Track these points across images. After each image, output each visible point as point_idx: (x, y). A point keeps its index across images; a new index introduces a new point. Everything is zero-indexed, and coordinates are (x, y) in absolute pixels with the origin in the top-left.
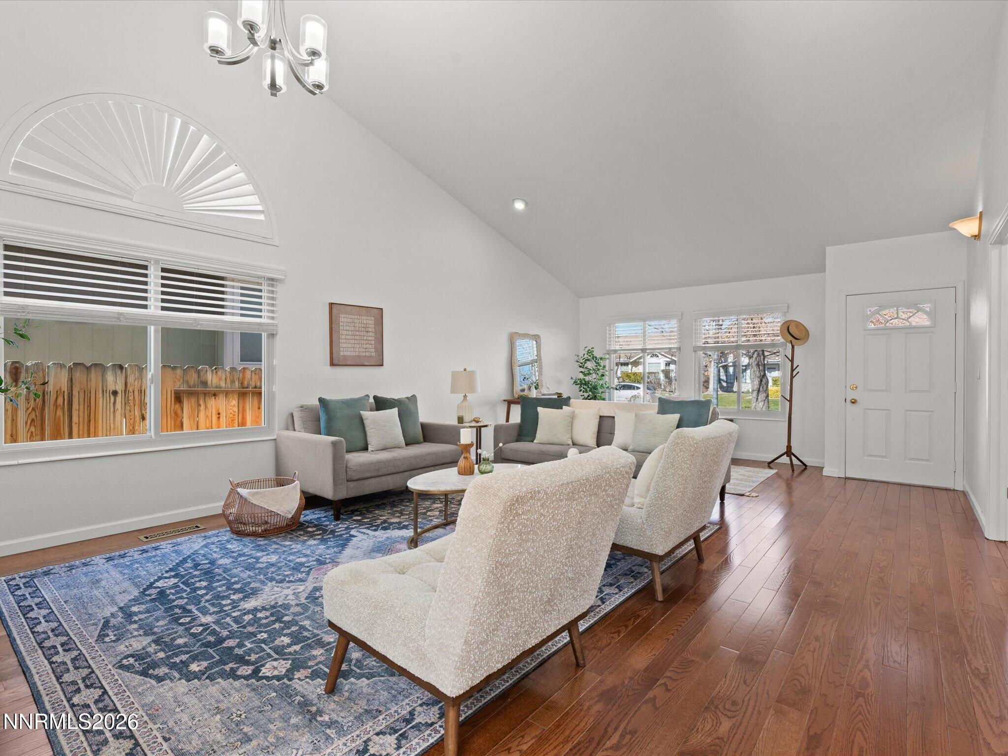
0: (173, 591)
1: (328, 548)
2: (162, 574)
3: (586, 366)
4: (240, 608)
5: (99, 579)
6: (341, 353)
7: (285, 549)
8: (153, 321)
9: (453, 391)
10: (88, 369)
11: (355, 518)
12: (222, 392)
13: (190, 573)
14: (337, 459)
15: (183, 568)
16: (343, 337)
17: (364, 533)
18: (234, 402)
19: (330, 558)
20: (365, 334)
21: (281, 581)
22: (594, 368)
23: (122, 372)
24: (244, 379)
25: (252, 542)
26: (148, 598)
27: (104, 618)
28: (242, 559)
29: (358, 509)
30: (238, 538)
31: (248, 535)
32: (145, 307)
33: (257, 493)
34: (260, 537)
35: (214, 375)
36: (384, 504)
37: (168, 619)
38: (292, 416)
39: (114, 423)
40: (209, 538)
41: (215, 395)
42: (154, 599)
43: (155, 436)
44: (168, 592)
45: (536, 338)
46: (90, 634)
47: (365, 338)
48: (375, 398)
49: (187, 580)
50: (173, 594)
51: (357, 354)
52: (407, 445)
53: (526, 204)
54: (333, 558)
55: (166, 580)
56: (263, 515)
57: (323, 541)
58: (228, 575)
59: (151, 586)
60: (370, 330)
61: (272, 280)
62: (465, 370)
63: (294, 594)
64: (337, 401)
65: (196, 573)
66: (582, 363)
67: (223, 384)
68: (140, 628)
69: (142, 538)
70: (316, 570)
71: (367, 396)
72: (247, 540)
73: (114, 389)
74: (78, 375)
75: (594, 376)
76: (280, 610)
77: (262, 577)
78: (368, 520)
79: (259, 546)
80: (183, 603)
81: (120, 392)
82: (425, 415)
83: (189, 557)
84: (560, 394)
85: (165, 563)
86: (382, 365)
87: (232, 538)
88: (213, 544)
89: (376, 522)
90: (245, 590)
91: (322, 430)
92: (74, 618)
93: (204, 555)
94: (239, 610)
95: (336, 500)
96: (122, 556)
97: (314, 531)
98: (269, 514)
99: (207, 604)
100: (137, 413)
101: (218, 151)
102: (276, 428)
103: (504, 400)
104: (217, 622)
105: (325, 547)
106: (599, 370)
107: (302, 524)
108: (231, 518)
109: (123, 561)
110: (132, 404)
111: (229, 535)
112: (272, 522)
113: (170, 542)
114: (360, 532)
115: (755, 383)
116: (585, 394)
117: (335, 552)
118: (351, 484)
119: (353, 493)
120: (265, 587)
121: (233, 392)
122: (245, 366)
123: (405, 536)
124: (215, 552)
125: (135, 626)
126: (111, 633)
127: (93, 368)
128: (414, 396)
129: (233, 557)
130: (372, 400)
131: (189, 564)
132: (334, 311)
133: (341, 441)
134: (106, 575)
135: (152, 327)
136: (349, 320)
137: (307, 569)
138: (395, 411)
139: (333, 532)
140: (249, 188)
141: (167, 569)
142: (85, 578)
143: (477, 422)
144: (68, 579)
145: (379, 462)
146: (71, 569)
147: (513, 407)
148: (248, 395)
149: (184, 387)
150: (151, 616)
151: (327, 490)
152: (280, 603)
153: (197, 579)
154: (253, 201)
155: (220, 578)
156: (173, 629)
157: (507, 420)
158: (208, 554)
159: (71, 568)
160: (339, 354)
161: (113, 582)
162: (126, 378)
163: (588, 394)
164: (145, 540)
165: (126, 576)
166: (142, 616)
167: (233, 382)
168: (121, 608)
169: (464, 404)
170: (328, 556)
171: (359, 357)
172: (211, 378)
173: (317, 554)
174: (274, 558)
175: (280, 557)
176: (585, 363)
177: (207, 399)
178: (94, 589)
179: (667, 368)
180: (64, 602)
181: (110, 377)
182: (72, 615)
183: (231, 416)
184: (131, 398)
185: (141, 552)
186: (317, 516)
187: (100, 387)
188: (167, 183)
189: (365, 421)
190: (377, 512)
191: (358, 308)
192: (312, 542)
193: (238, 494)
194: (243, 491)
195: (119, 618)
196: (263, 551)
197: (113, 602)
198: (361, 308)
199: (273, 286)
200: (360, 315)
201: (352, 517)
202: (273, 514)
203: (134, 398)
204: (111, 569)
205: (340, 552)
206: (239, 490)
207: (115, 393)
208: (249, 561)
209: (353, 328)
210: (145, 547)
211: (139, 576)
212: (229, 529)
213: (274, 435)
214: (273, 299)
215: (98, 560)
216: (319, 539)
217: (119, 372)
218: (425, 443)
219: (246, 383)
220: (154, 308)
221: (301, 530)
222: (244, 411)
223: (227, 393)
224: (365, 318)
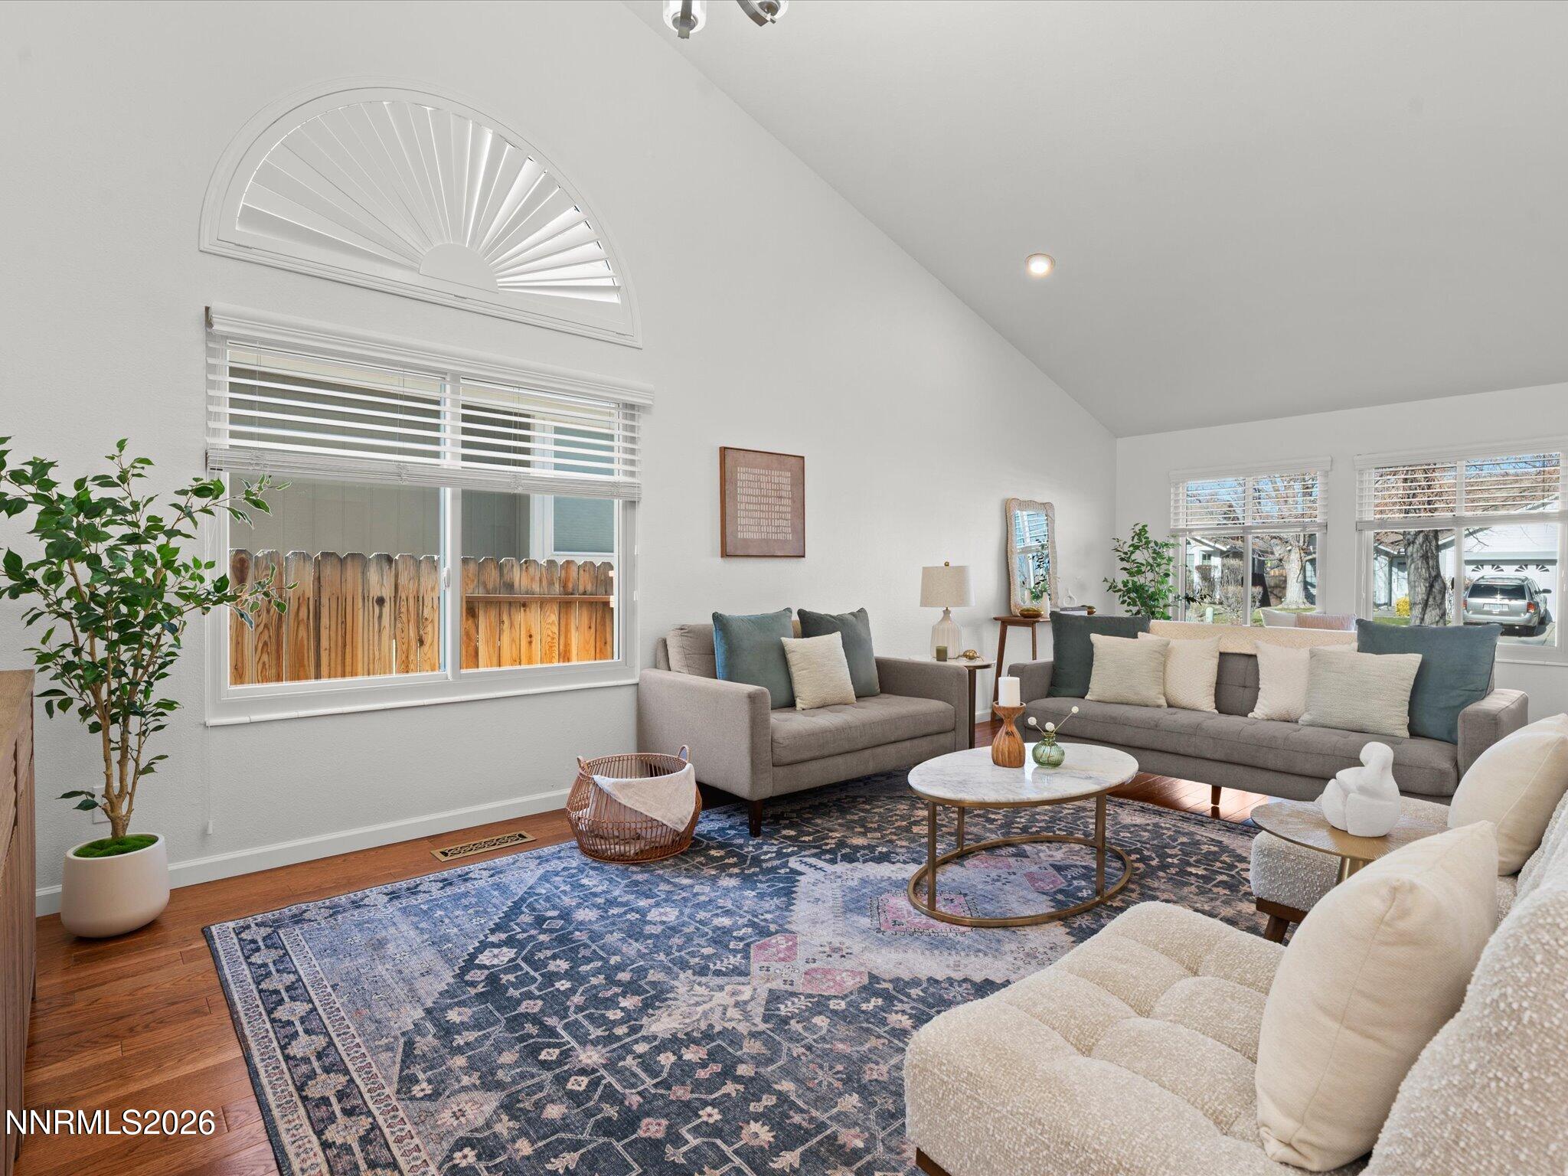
0: (511, 977)
1: (761, 896)
2: (486, 936)
3: (1133, 557)
4: (644, 1032)
5: (383, 939)
6: (740, 535)
7: (684, 894)
8: (449, 479)
9: (926, 602)
10: (342, 561)
11: (785, 832)
12: (535, 600)
13: (532, 937)
14: (757, 725)
15: (517, 924)
16: (743, 506)
17: (816, 868)
18: (554, 618)
19: (774, 922)
20: (777, 501)
21: (703, 971)
22: (1151, 561)
23: (390, 568)
24: (567, 580)
25: (624, 874)
26: (473, 991)
27: (403, 1034)
28: (615, 911)
29: (783, 813)
30: (596, 865)
31: (613, 859)
32: (436, 455)
33: (628, 786)
34: (633, 864)
35: (524, 573)
36: (826, 805)
37: (517, 1048)
38: (664, 643)
39: (380, 650)
40: (547, 861)
41: (524, 605)
42: (481, 993)
43: (454, 676)
44: (505, 978)
45: (1047, 507)
46: (384, 1072)
47: (777, 508)
48: (801, 613)
49: (532, 953)
50: (515, 986)
51: (764, 536)
52: (858, 697)
53: (1053, 261)
54: (780, 922)
55: (496, 951)
56: (639, 826)
57: (748, 880)
58: (601, 948)
59: (470, 963)
60: (784, 494)
61: (632, 407)
62: (947, 564)
63: (737, 1004)
64: (742, 619)
65: (542, 938)
66: (1126, 553)
67: (536, 588)
68: (471, 1067)
69: (437, 853)
70: (760, 947)
71: (789, 610)
72: (612, 868)
73: (379, 595)
74: (329, 571)
75: (1150, 576)
76: (724, 1044)
77: (662, 957)
78: (811, 838)
79: (636, 883)
80: (536, 1010)
81: (388, 600)
82: (883, 646)
83: (523, 899)
84: (1090, 608)
85: (486, 912)
86: (804, 556)
87: (587, 864)
88: (557, 874)
89: (827, 844)
90: (640, 986)
91: (719, 670)
92: (352, 1030)
93: (548, 899)
94: (645, 1039)
95: (755, 799)
96: (413, 891)
97: (722, 858)
98: (650, 825)
99: (580, 1017)
100: (412, 634)
101: (549, 183)
102: (638, 663)
103: (996, 619)
104: (611, 1065)
105: (754, 893)
106: (1159, 565)
107: (696, 842)
108: (582, 827)
109: (415, 903)
110: (404, 618)
111: (576, 860)
112: (649, 836)
113: (484, 865)
114: (806, 863)
115: (1418, 589)
116: (1131, 607)
117: (778, 907)
118: (780, 771)
119: (782, 789)
120: (676, 983)
121: (552, 600)
122: (570, 559)
123: (894, 878)
124: (564, 892)
125: (460, 1061)
126: (421, 1076)
127: (349, 561)
128: (862, 611)
129: (598, 907)
130: (795, 617)
131: (526, 918)
132: (728, 460)
133: (763, 694)
134: (392, 930)
135: (449, 491)
136: (751, 477)
137: (741, 945)
138: (836, 638)
139: (756, 861)
140: (591, 248)
141: (491, 925)
142: (359, 935)
143: (971, 658)
144: (333, 934)
145: (825, 732)
146: (334, 913)
147: (1011, 630)
148: (573, 606)
149: (480, 593)
150: (486, 1037)
151: (740, 781)
152: (718, 1029)
153: (549, 953)
154: (599, 272)
155: (587, 953)
156: (533, 1076)
157: (1034, 658)
158: (554, 895)
159: (335, 911)
160: (736, 537)
161: (406, 947)
162: (397, 576)
163: (1137, 608)
164: (443, 859)
165: (426, 937)
166: (471, 1036)
167: (551, 583)
168: (428, 1011)
169: (947, 625)
170: (768, 916)
171: (767, 541)
172: (518, 577)
173: (746, 908)
174: (671, 915)
175: (682, 913)
176: (1132, 553)
177: (513, 610)
178: (377, 962)
179: (1206, 562)
180: (332, 986)
181: (373, 575)
182: (347, 1022)
183: (549, 639)
184: (404, 610)
185: (441, 885)
186: (716, 825)
187: (360, 591)
188: (472, 242)
189: (789, 656)
190: (819, 821)
191: (765, 455)
192: (727, 882)
193: (595, 784)
194: (603, 781)
195: (430, 1037)
196: (647, 897)
197: (414, 997)
198: (771, 456)
199: (632, 417)
200: (768, 467)
201: (779, 832)
202: (655, 823)
203: (408, 610)
204: (398, 917)
205: (787, 909)
206: (597, 778)
207: (381, 601)
208: (629, 916)
209: (757, 492)
210: (445, 874)
211: (447, 939)
212: (574, 843)
213: (634, 677)
214: (633, 440)
215: (375, 895)
216: (737, 876)
217: (386, 567)
218: (882, 695)
219: (570, 586)
220: (450, 458)
221: (698, 853)
222: (567, 631)
223: (543, 603)
224: (776, 473)
